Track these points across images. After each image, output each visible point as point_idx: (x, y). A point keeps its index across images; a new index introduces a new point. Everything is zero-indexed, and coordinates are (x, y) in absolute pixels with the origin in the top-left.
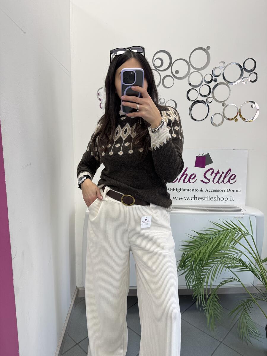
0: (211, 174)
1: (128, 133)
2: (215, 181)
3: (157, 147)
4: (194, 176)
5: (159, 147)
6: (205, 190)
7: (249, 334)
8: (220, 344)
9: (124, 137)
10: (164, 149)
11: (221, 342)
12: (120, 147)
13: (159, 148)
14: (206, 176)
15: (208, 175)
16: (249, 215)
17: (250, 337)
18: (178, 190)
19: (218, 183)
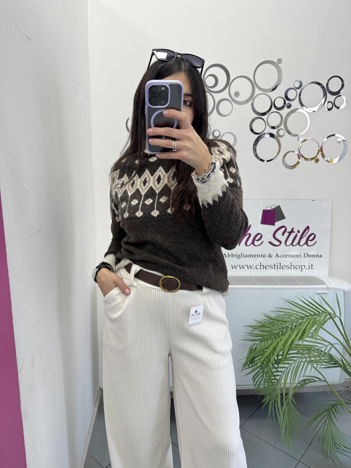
0: (283, 234)
1: (163, 182)
2: (289, 242)
3: (208, 204)
4: (259, 236)
5: (211, 203)
6: (274, 255)
9: (158, 188)
10: (219, 205)
11: (299, 461)
12: (153, 203)
13: (212, 204)
14: (277, 236)
15: (279, 235)
16: (336, 289)
17: (336, 452)
18: (239, 255)
19: (293, 245)
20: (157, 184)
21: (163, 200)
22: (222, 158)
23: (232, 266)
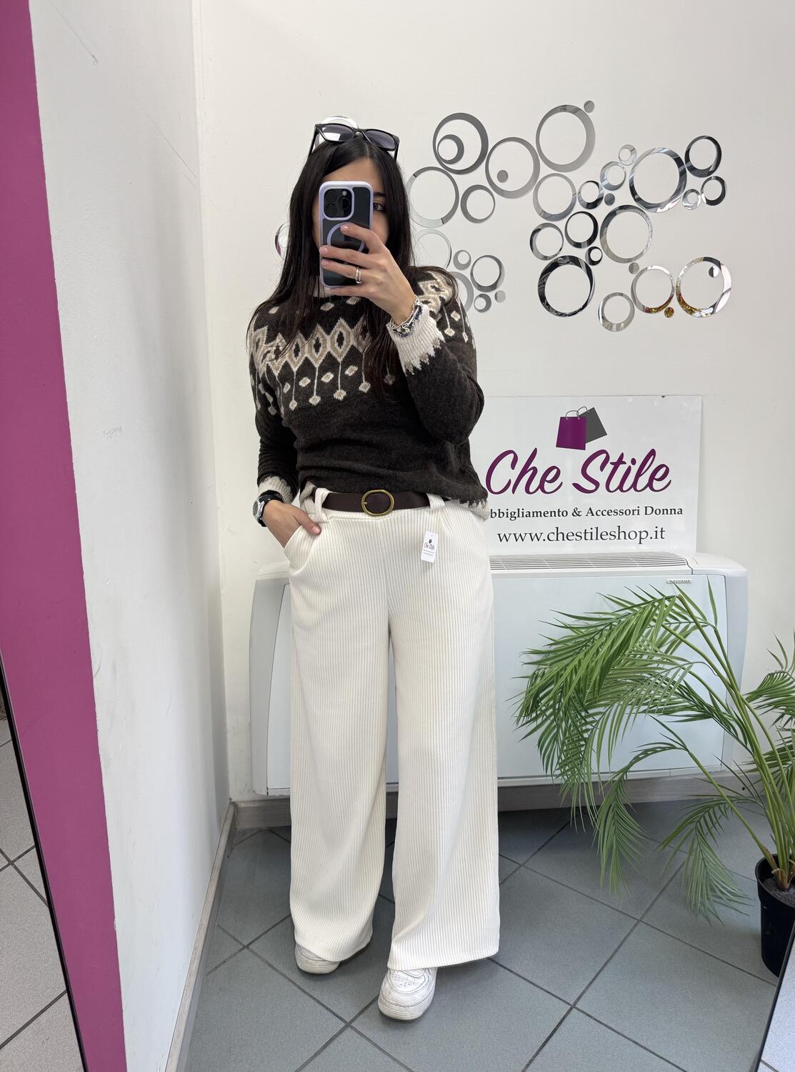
0: (602, 468)
1: (348, 342)
2: (615, 483)
3: (415, 368)
4: (554, 472)
5: (419, 367)
6: (584, 512)
7: (715, 896)
8: (635, 926)
9: (340, 354)
11: (640, 921)
12: (335, 380)
13: (420, 369)
14: (589, 471)
15: (593, 470)
16: (707, 574)
17: (714, 904)
18: (513, 514)
19: (622, 491)
20: (338, 348)
21: (350, 371)
22: (440, 297)
23: (499, 535)
